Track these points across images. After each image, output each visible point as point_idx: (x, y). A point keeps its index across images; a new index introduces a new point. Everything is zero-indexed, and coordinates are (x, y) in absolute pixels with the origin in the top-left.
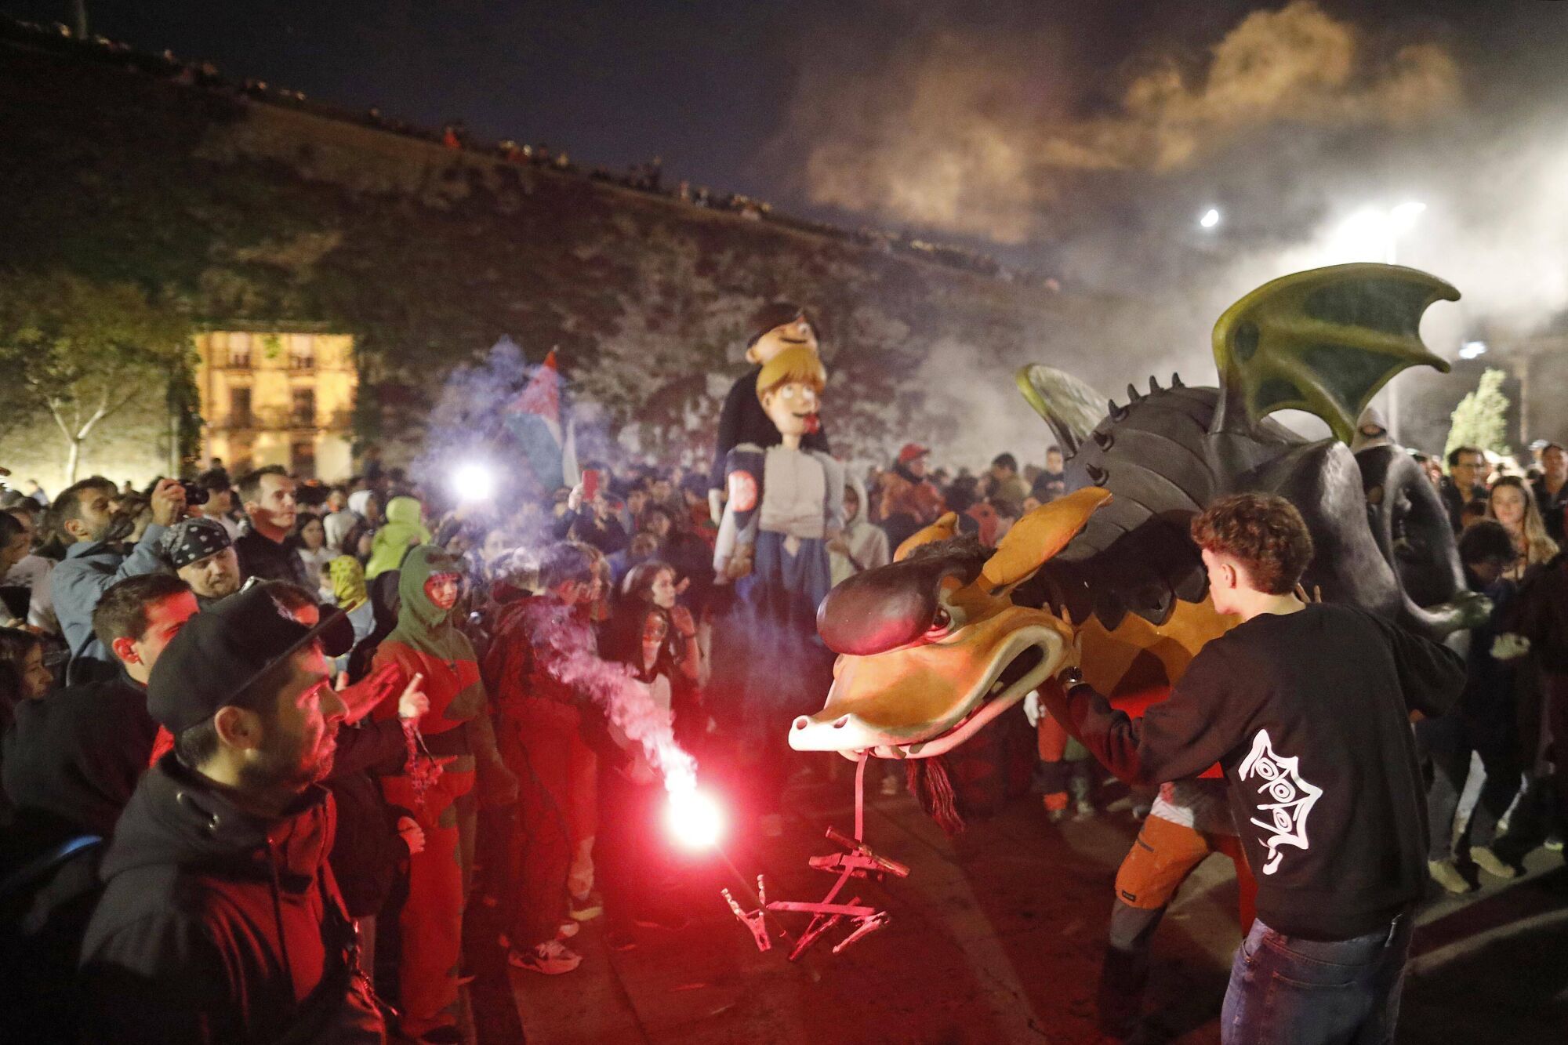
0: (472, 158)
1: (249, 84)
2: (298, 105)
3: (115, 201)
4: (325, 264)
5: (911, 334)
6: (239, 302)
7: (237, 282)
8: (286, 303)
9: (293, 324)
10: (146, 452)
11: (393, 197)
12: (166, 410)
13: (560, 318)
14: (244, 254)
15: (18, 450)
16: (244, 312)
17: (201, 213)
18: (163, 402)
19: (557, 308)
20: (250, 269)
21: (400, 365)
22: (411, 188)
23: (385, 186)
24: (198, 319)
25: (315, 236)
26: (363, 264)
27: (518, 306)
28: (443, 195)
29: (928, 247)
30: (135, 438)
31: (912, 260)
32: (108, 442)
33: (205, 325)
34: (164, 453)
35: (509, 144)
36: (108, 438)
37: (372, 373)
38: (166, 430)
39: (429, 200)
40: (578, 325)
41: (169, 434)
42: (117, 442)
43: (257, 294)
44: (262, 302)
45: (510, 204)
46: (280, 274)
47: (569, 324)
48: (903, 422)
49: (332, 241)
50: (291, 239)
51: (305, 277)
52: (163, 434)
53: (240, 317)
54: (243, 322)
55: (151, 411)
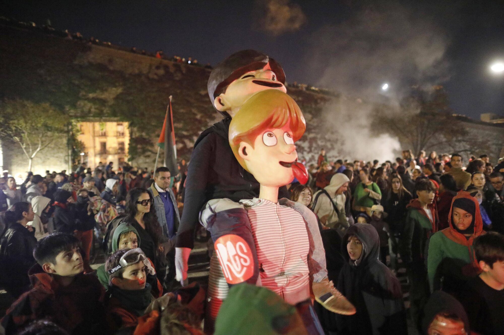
0: (166, 62)
1: (92, 39)
2: (109, 46)
3: (49, 79)
4: (117, 98)
5: (312, 118)
6: (90, 112)
7: (89, 105)
8: (105, 111)
9: (108, 118)
10: (61, 162)
11: (139, 75)
12: (67, 148)
13: (195, 114)
14: (91, 95)
15: (20, 162)
16: (92, 115)
17: (77, 82)
18: (66, 145)
19: (194, 111)
20: (94, 100)
21: (142, 131)
22: (145, 72)
23: (137, 71)
24: (76, 117)
25: (114, 89)
26: (131, 98)
27: (182, 111)
28: (156, 74)
29: (317, 89)
30: (57, 157)
31: (312, 93)
32: (48, 159)
33: (79, 119)
34: (66, 162)
35: (178, 58)
36: (48, 157)
37: (134, 134)
38: (67, 154)
39: (151, 76)
40: (202, 117)
41: (68, 156)
42: (52, 159)
43: (95, 109)
44: (97, 111)
45: (178, 76)
46: (103, 102)
47: (198, 117)
48: (310, 147)
49: (120, 90)
50: (106, 90)
51: (111, 102)
52: (66, 156)
53: (90, 117)
54: (91, 118)
55: (62, 148)
